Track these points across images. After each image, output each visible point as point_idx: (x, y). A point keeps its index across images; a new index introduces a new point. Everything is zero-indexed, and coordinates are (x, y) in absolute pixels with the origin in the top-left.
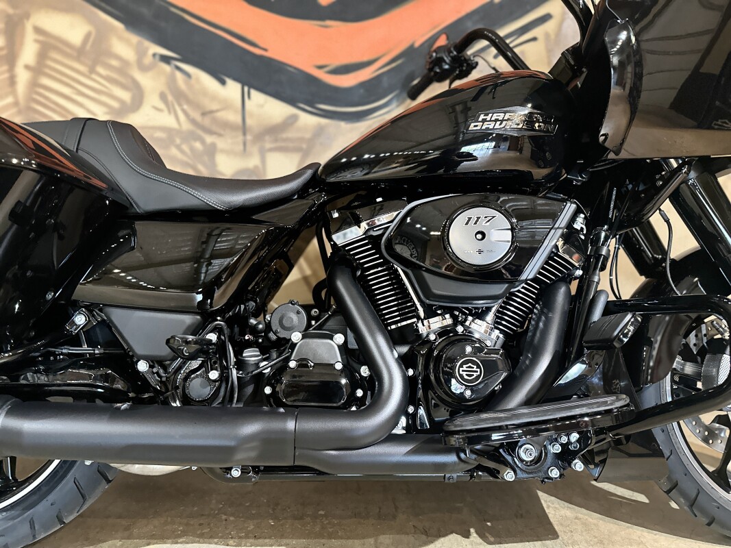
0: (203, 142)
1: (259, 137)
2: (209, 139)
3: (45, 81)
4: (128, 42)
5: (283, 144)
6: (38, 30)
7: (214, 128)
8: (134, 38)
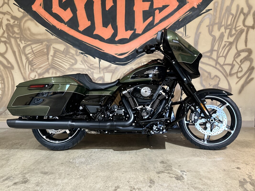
0: (91, 71)
1: (103, 69)
2: (92, 70)
3: (55, 59)
4: (74, 50)
5: (108, 71)
6: (54, 48)
7: (93, 68)
8: (75, 49)
